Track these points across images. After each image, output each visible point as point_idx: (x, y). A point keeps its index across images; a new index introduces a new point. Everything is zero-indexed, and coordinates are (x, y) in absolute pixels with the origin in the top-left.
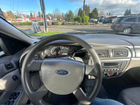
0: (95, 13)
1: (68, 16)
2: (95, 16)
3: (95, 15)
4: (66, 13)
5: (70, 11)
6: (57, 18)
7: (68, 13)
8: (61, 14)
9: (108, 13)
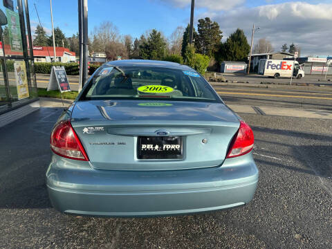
0: (240, 45)
1: (147, 47)
2: (240, 52)
3: (238, 50)
4: (139, 39)
5: (155, 32)
6: (107, 53)
7: (146, 38)
8: (122, 41)
9: (288, 46)
